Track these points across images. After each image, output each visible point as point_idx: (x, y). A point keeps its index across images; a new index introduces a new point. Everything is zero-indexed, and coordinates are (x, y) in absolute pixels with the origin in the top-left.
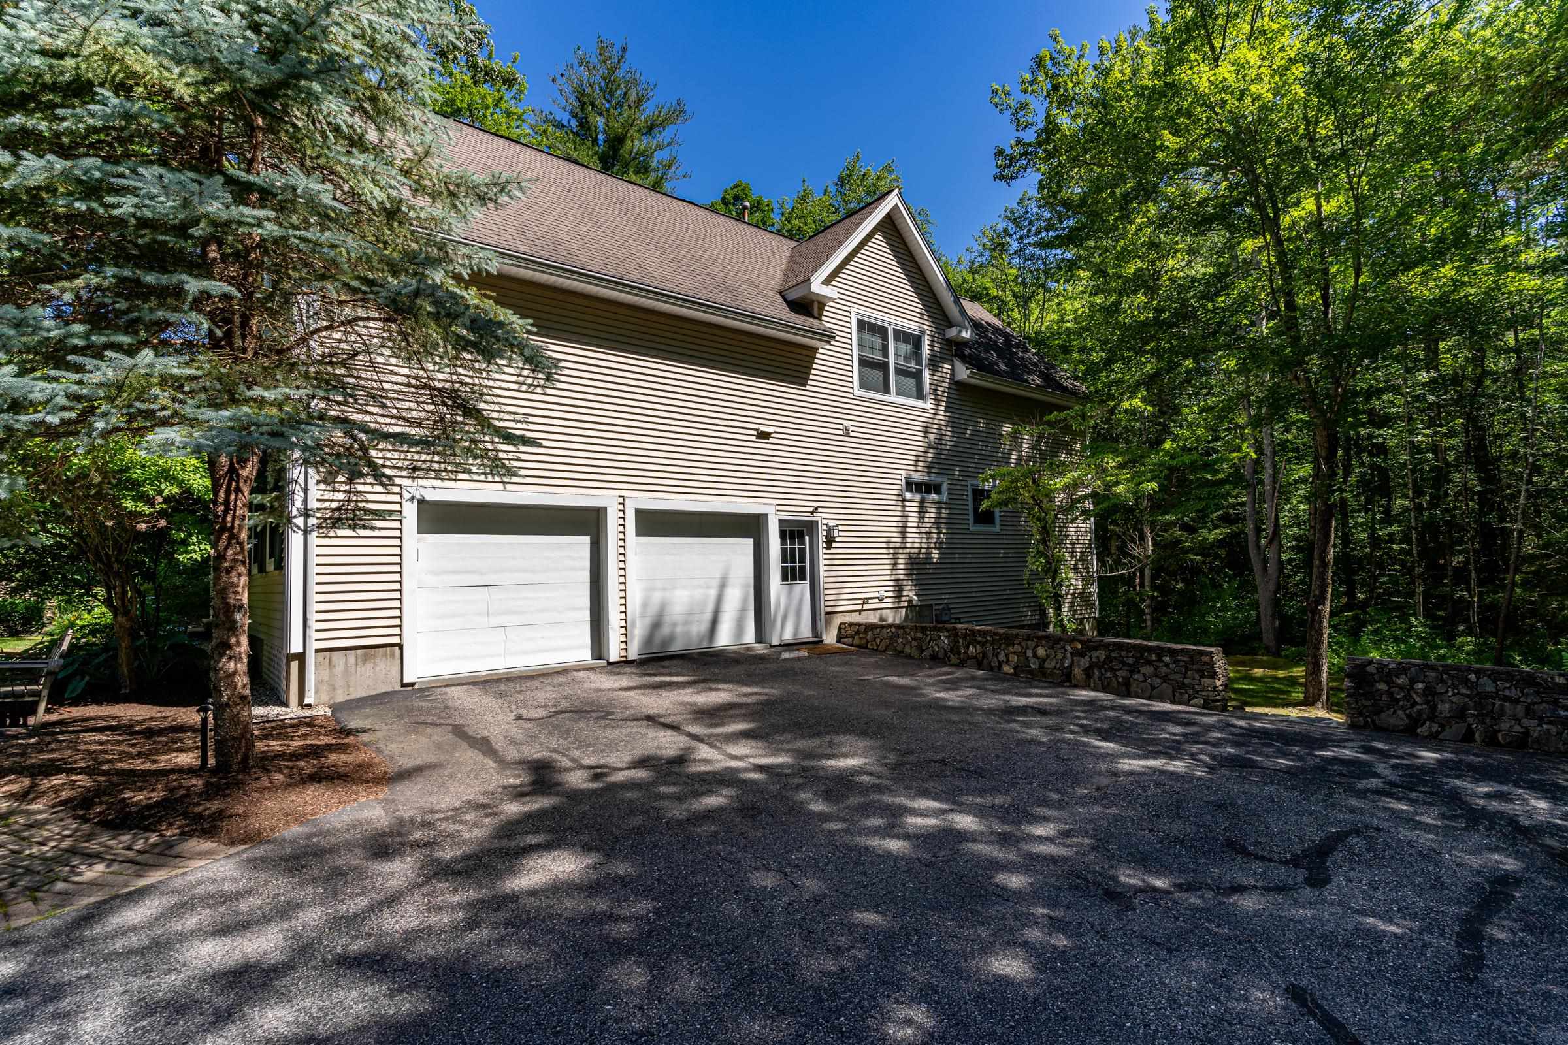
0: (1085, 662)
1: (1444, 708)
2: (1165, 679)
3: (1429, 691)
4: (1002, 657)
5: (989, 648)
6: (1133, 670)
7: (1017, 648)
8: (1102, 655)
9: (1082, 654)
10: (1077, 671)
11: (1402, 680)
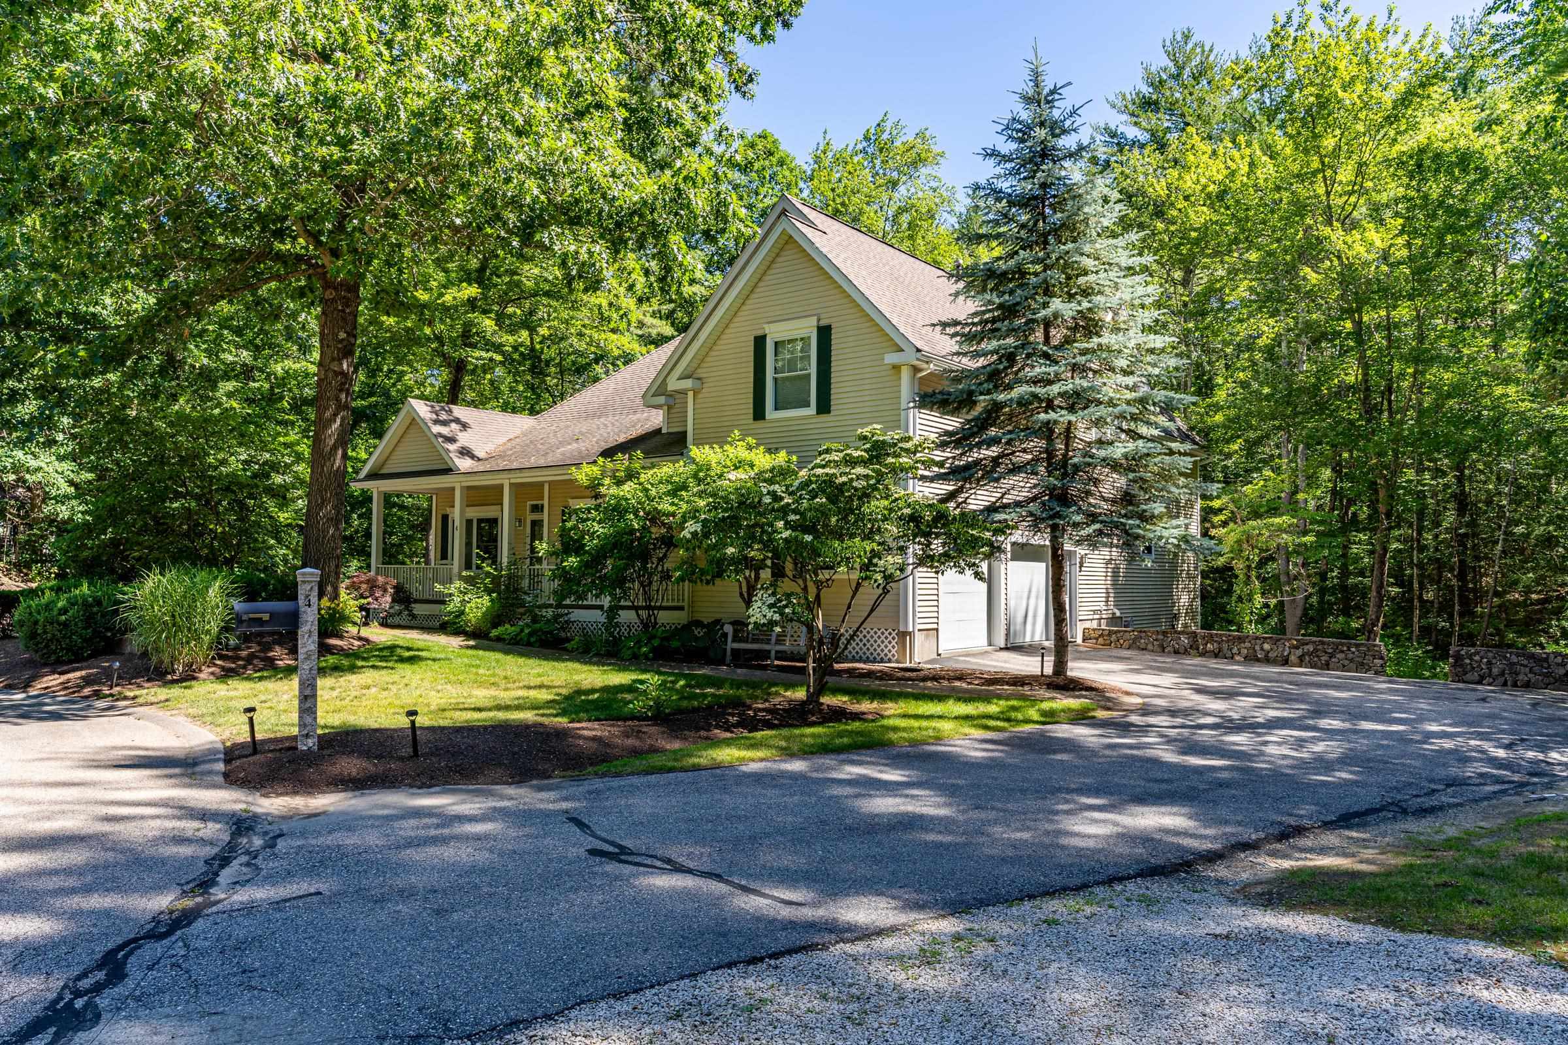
0: (1299, 652)
1: (1495, 671)
2: (1351, 660)
3: (1489, 663)
4: (1235, 650)
5: (1225, 646)
6: (1332, 656)
7: (1247, 645)
8: (1311, 648)
9: (1297, 648)
10: (1293, 658)
11: (1477, 658)
